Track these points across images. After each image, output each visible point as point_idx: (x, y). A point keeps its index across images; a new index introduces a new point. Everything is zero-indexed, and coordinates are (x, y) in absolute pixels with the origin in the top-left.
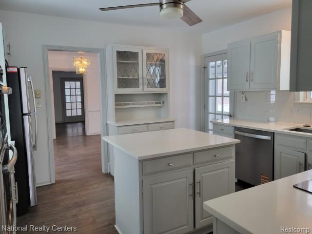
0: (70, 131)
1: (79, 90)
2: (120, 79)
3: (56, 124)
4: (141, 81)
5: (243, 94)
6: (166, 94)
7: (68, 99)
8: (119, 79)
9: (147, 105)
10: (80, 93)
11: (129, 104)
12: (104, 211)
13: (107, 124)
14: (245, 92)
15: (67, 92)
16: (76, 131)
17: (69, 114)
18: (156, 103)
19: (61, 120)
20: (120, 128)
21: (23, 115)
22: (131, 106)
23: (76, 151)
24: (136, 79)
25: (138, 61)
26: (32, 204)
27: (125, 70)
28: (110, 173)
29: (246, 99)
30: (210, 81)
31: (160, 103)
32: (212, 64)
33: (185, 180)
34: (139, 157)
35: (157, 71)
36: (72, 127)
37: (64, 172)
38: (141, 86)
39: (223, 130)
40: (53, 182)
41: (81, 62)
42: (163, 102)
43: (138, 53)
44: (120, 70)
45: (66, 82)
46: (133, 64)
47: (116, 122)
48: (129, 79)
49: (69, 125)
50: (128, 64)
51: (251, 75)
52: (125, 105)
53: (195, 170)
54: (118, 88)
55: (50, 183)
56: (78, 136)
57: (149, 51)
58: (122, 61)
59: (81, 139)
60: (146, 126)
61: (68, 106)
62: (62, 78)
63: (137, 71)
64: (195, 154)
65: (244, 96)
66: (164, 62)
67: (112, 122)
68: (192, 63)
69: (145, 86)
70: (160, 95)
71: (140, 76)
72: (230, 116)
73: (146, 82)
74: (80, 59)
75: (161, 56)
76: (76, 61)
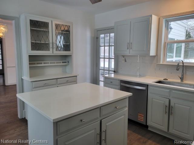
1: (0, 50)
4: (51, 46)
5: (123, 57)
6: (71, 55)
8: (32, 43)
9: (56, 64)
10: (0, 53)
11: (42, 63)
13: (22, 79)
14: (125, 56)
18: (63, 63)
20: (33, 83)
22: (43, 65)
24: (47, 44)
25: (48, 30)
27: (38, 36)
28: (25, 118)
29: (125, 61)
30: (102, 47)
31: (65, 62)
32: (102, 36)
33: (93, 131)
38: (51, 50)
39: (112, 82)
42: (68, 62)
43: (48, 23)
44: (33, 35)
46: (45, 32)
47: (30, 78)
48: (41, 43)
50: (40, 31)
51: (131, 44)
52: (37, 64)
53: (101, 121)
54: (32, 50)
57: (58, 23)
58: (35, 29)
60: (55, 80)
63: (48, 37)
64: (101, 108)
65: (124, 58)
66: (69, 32)
67: (26, 78)
68: (88, 34)
69: (55, 50)
70: (66, 56)
71: (51, 41)
72: (115, 72)
73: (55, 46)
75: (66, 27)
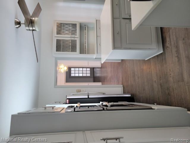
0: (98, 74)
1: (76, 69)
2: (71, 50)
3: (94, 82)
4: (73, 39)
6: (80, 23)
7: (81, 75)
9: (86, 35)
10: (78, 69)
11: (85, 46)
12: (139, 64)
13: (95, 58)
15: (77, 75)
16: (98, 71)
17: (89, 75)
18: (85, 30)
19: (92, 79)
20: (98, 52)
21: (88, 98)
22: (86, 45)
23: (109, 73)
24: (71, 41)
25: (62, 40)
26: (130, 96)
27: (67, 47)
31: (85, 28)
33: (127, 24)
34: (112, 50)
35: (67, 29)
36: (96, 73)
37: (118, 80)
38: (76, 39)
40: (122, 86)
41: (61, 68)
42: (85, 25)
43: (57, 39)
44: (66, 50)
45: (71, 76)
46: (63, 42)
47: (94, 54)
48: (71, 45)
49: (95, 75)
52: (85, 48)
53: (123, 18)
54: (76, 52)
55: (122, 87)
56: (101, 71)
59: (103, 69)
60: (98, 38)
61: (85, 75)
62: (69, 78)
63: (67, 41)
64: (114, 17)
66: (61, 24)
67: (95, 56)
69: (76, 36)
70: (81, 27)
71: (70, 39)
73: (73, 36)
74: (60, 69)
76: (61, 71)
